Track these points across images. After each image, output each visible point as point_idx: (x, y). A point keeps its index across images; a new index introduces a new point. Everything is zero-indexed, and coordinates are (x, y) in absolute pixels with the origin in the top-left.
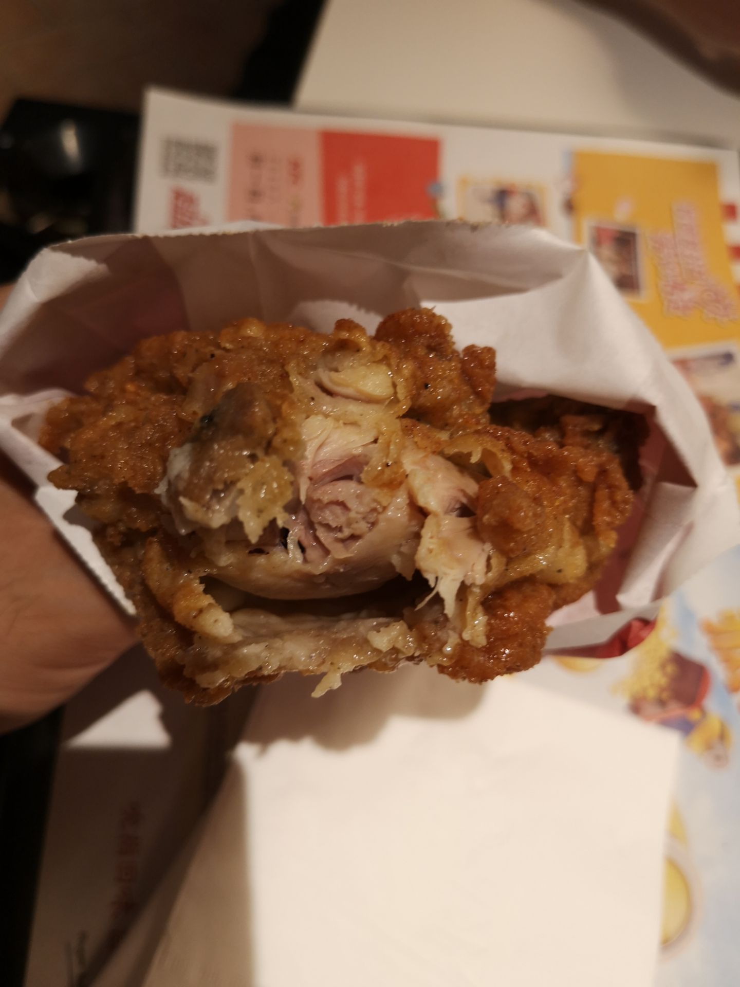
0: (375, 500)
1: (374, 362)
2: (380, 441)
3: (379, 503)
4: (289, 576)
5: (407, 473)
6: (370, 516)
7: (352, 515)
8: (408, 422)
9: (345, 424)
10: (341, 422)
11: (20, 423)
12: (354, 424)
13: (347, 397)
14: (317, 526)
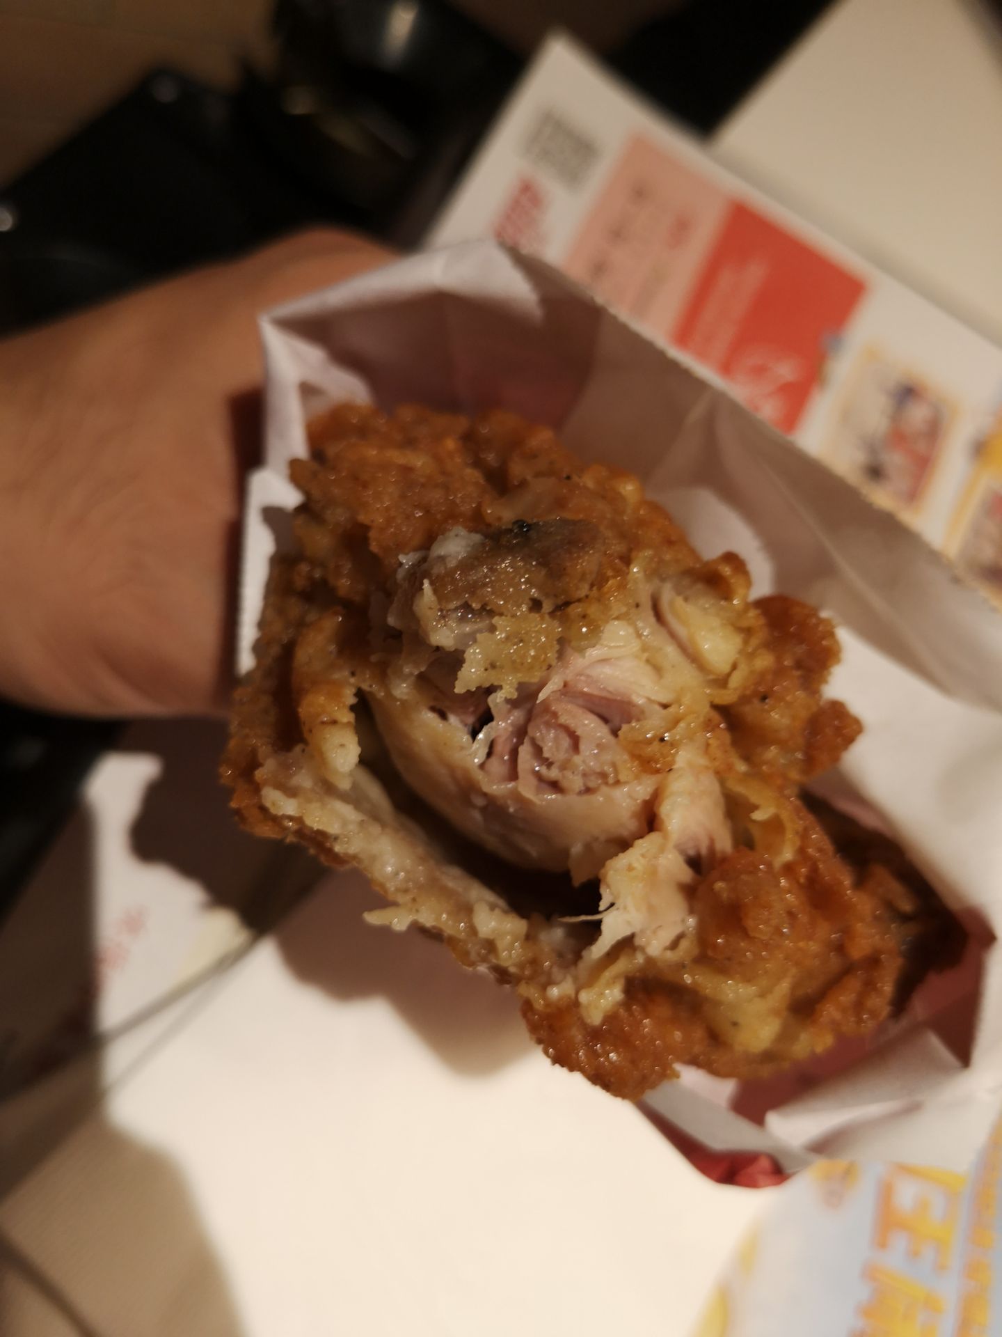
0: (614, 765)
1: (733, 625)
2: (671, 710)
3: (616, 771)
4: (451, 769)
5: (672, 767)
6: (593, 778)
7: (577, 759)
8: (716, 716)
9: (648, 661)
10: (646, 655)
11: (307, 390)
12: (658, 669)
13: (673, 635)
14: (526, 740)
